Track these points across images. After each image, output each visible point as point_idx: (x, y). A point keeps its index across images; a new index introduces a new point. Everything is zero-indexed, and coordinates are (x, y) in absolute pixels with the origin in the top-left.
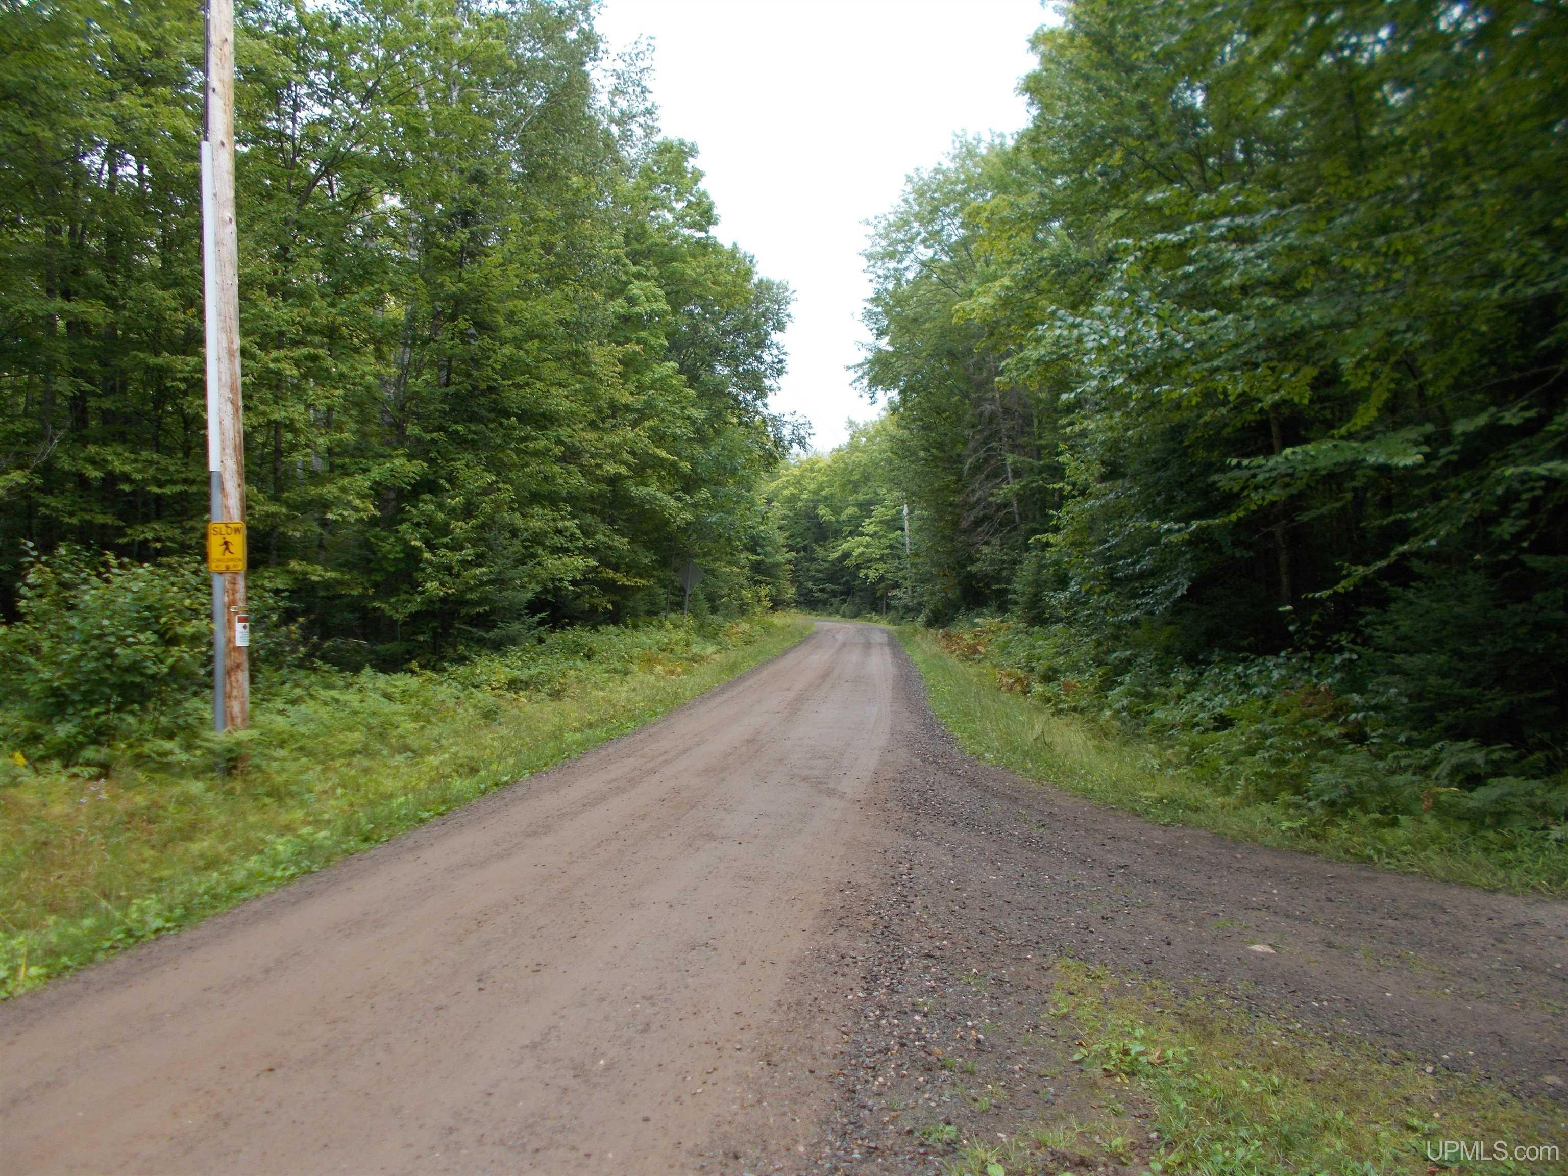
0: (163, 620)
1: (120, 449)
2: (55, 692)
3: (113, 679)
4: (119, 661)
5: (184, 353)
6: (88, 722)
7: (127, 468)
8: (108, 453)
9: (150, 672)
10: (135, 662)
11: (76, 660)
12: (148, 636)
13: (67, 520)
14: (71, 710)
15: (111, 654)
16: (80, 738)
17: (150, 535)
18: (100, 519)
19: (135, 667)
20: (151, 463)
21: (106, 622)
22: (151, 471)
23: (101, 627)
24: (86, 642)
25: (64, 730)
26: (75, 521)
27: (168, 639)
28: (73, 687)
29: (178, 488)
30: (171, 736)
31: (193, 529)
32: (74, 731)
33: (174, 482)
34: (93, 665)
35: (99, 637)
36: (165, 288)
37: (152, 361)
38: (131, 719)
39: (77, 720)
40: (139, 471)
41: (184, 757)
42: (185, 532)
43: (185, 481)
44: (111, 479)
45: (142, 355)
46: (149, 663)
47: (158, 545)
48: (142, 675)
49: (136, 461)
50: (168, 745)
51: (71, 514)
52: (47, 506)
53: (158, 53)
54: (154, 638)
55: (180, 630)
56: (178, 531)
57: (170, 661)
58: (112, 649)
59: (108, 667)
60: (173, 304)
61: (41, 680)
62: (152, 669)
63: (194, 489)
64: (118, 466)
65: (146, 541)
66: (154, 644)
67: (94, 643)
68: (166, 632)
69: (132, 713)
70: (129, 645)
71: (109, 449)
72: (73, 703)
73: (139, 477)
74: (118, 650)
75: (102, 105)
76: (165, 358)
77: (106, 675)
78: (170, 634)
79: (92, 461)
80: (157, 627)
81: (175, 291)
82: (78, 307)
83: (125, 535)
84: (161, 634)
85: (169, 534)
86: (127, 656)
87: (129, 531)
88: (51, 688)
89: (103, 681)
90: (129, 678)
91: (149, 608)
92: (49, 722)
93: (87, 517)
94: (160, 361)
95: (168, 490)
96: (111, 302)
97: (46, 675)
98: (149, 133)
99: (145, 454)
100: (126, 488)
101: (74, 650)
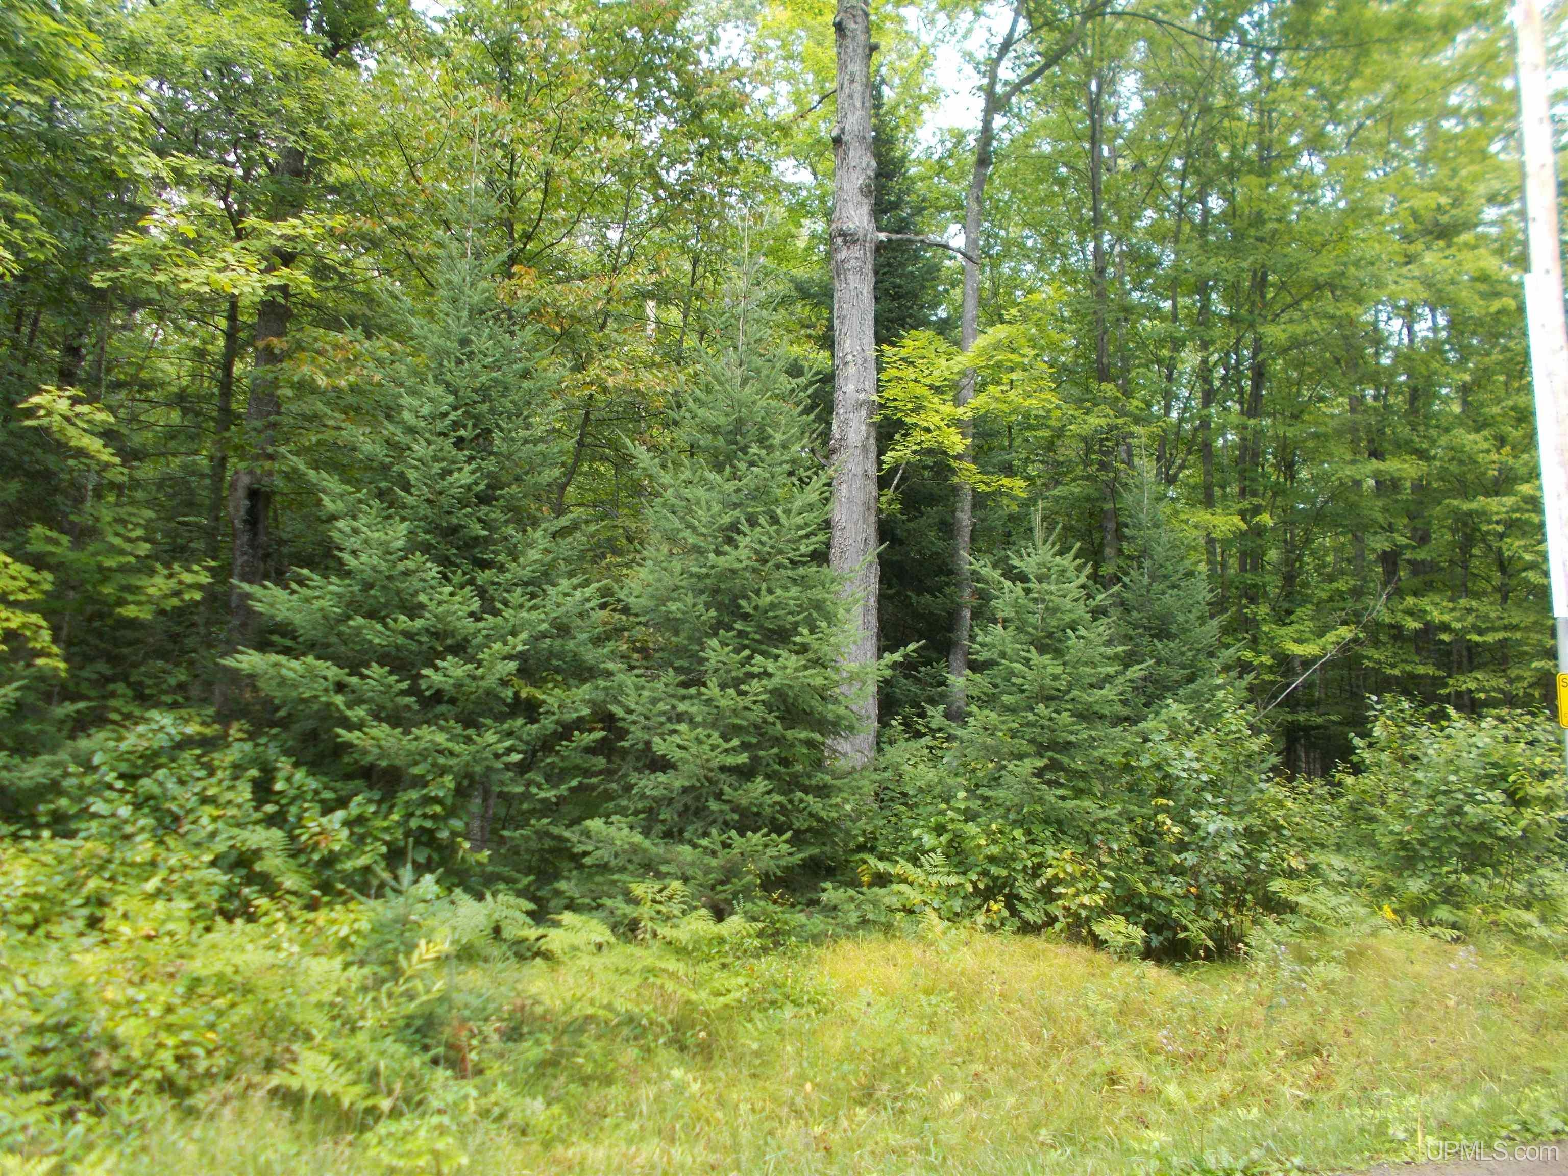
0: (1512, 778)
1: (1437, 599)
2: (1404, 845)
3: (1463, 839)
4: (1469, 818)
5: (1497, 494)
6: (1438, 880)
7: (1446, 618)
8: (1425, 603)
9: (1501, 834)
10: (1485, 822)
11: (1424, 815)
12: (1497, 796)
13: (1389, 671)
14: (1421, 866)
15: (1458, 810)
16: (1432, 896)
17: (1473, 686)
18: (1421, 670)
19: (1482, 827)
20: (1469, 611)
21: (1452, 778)
22: (1471, 619)
23: (1446, 783)
24: (1432, 797)
25: (1416, 886)
26: (1396, 672)
27: (1516, 799)
28: (1423, 843)
29: (1501, 635)
30: (1528, 907)
31: (1519, 678)
32: (1426, 888)
33: (1494, 629)
34: (1441, 821)
35: (1445, 793)
36: (1477, 430)
37: (1466, 506)
38: (1484, 884)
39: (1428, 877)
40: (1458, 620)
41: (1544, 931)
42: (1511, 681)
43: (1505, 628)
44: (1430, 629)
45: (1455, 502)
46: (1499, 824)
47: (1482, 696)
48: (1492, 835)
49: (1453, 610)
50: (1527, 916)
51: (1393, 666)
52: (1369, 659)
53: (1456, 203)
54: (1502, 797)
55: (1531, 791)
56: (1502, 681)
57: (1523, 823)
58: (1460, 807)
59: (1457, 826)
60: (1486, 446)
61: (1392, 832)
62: (1504, 831)
63: (1518, 635)
64: (1436, 616)
65: (1470, 691)
66: (1503, 804)
67: (1441, 798)
68: (1515, 792)
69: (1484, 876)
70: (1478, 803)
71: (1426, 600)
72: (1423, 858)
73: (1459, 626)
74: (1467, 808)
75: (1404, 270)
76: (1480, 502)
77: (1455, 833)
78: (1520, 794)
79: (1410, 613)
80: (1505, 786)
81: (1485, 433)
82: (1391, 465)
83: (1446, 685)
84: (1510, 794)
85: (1493, 683)
86: (1476, 815)
87: (1451, 682)
88: (1401, 841)
89: (1452, 839)
90: (1479, 839)
91: (1494, 765)
92: (1400, 876)
93: (1408, 668)
94: (1473, 506)
95: (1490, 638)
96: (1422, 455)
97: (1397, 828)
98: (1453, 282)
99: (1463, 602)
100: (1446, 637)
101: (1422, 805)
